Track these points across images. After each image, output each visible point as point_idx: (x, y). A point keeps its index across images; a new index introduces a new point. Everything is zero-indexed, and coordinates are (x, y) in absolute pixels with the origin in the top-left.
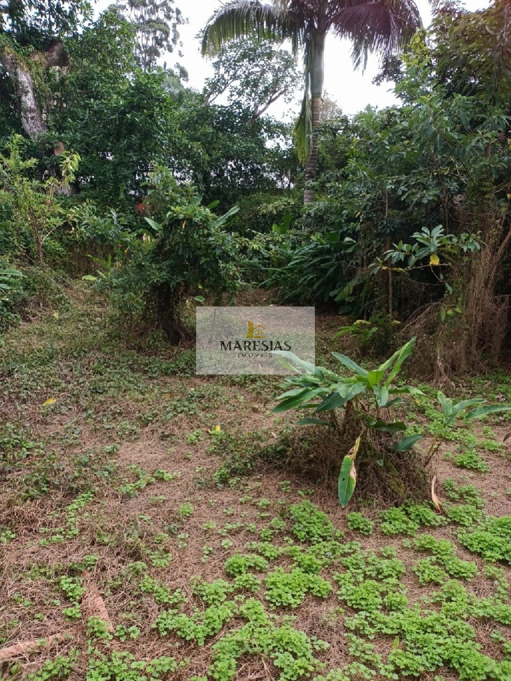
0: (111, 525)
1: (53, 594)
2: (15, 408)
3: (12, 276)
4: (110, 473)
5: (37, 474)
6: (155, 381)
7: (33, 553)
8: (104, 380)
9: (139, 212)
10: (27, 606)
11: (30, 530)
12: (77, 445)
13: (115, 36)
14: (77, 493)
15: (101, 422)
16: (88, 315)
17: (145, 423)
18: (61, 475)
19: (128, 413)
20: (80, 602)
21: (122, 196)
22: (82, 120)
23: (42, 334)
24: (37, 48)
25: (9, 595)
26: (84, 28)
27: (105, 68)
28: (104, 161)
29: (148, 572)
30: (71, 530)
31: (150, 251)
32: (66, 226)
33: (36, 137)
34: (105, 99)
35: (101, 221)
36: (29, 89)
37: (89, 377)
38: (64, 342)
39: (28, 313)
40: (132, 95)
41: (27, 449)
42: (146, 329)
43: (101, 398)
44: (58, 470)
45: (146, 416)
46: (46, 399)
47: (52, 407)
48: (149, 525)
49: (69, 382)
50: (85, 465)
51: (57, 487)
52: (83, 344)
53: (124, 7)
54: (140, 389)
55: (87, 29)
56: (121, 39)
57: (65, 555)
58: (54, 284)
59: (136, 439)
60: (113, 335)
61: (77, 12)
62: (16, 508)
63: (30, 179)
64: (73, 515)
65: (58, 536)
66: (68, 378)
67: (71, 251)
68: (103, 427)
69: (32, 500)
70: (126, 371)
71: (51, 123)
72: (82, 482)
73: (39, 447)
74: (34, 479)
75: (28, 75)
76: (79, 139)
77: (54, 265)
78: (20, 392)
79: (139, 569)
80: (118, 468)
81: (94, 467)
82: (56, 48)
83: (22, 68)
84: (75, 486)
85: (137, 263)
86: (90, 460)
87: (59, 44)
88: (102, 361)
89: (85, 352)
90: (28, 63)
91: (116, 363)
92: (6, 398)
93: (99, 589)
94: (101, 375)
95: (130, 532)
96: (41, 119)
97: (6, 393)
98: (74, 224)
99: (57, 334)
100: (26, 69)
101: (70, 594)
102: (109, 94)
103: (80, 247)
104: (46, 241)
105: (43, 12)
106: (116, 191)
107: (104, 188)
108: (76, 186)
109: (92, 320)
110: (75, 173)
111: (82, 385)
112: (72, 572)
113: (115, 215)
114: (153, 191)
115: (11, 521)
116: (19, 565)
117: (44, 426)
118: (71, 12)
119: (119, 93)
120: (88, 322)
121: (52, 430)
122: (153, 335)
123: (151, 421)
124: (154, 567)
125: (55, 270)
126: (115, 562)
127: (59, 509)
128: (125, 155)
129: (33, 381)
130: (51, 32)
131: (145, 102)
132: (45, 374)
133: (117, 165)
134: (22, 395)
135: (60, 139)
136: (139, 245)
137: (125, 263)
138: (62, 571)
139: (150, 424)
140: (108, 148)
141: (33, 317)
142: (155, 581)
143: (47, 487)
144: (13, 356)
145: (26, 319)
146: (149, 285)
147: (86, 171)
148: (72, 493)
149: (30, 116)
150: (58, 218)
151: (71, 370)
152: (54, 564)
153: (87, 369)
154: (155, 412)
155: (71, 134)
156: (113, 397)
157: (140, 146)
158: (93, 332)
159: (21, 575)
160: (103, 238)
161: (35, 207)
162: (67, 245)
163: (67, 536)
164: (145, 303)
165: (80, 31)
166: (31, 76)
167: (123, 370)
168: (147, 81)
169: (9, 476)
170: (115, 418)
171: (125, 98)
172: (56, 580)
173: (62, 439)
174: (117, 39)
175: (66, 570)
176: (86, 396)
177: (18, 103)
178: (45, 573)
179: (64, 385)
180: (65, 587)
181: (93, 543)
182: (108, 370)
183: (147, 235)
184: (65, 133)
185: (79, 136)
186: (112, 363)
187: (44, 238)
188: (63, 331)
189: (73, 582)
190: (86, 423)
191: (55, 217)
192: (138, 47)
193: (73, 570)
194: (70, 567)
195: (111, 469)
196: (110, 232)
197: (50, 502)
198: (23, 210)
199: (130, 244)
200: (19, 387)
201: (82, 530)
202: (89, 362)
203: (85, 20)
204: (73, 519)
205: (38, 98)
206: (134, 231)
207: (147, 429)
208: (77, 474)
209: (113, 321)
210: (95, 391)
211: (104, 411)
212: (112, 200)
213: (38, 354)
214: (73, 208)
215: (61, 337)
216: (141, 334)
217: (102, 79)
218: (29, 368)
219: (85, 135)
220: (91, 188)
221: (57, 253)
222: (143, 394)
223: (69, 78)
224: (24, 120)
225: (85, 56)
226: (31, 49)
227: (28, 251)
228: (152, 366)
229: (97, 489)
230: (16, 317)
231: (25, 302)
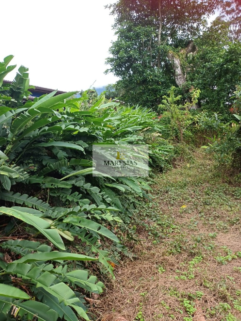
0: (211, 277)
1: (180, 307)
2: (168, 208)
3: (169, 148)
4: (211, 248)
5: (176, 242)
6: (238, 201)
7: (172, 282)
8: (210, 198)
9: (231, 112)
10: (167, 309)
11: (172, 270)
12: (196, 230)
13: (218, 31)
14: (194, 255)
15: (208, 220)
16: (203, 165)
17: (232, 224)
18: (186, 245)
19: (223, 217)
20: (193, 316)
21: (222, 106)
22: (202, 73)
23: (181, 174)
24: (182, 48)
25: (159, 300)
26: (203, 32)
27: (213, 46)
28: (213, 90)
29: (231, 311)
30: (190, 275)
31: (235, 131)
32: (194, 123)
33: (181, 86)
34: (213, 61)
35: (210, 119)
36: (179, 66)
37: (203, 196)
38: (192, 178)
39: (176, 164)
40: (227, 56)
41: (173, 228)
42: (233, 172)
43: (208, 207)
44: (186, 242)
45: (232, 220)
46: (182, 205)
47: (185, 210)
48: (233, 283)
49: (193, 198)
50: (199, 242)
51: (185, 250)
52: (201, 179)
53: (223, 16)
54: (229, 204)
55: (205, 32)
56: (222, 31)
57: (186, 287)
58: (188, 151)
59: (227, 232)
60: (215, 175)
61: (200, 25)
62: (166, 257)
63: (178, 105)
64: (192, 267)
65: (184, 276)
66: (193, 196)
67: (196, 135)
68: (209, 223)
69: (173, 255)
70: (222, 194)
71: (188, 78)
72: (197, 251)
73: (178, 228)
74: (174, 244)
75: (179, 60)
76: (200, 83)
77: (188, 142)
78: (171, 201)
79: (226, 308)
80: (216, 246)
81: (204, 243)
82: (191, 45)
83: (176, 58)
84: (193, 252)
85: (228, 138)
86: (202, 239)
87: (192, 43)
88: (209, 188)
89: (201, 183)
90: (178, 55)
91: (217, 190)
92: (165, 203)
93: (203, 312)
94: (209, 195)
95: (222, 284)
96: (184, 78)
97: (165, 201)
98: (197, 122)
99: (188, 174)
100: (177, 57)
101: (188, 310)
102: (215, 58)
103: (201, 132)
104: (184, 132)
105: (185, 31)
106: (219, 104)
107: (213, 103)
108: (199, 105)
109: (205, 167)
110: (198, 99)
111: (199, 200)
112: (190, 298)
113: (216, 115)
114: (237, 100)
115: (163, 263)
116: (165, 286)
117: (180, 218)
118: (197, 27)
119: (220, 57)
120: (203, 168)
121: (184, 221)
122: (237, 176)
123: (236, 223)
124: (235, 309)
125: (189, 144)
126: (212, 299)
127: (185, 262)
128: (223, 85)
129: (177, 196)
130: (188, 38)
131: (234, 57)
132: (182, 193)
133: (219, 91)
134: (171, 202)
135: (192, 84)
136: (229, 129)
137: (222, 138)
138: (185, 295)
139: (235, 225)
140: (215, 84)
141: (178, 166)
142: (235, 318)
143: (180, 250)
144: (169, 184)
145: (175, 167)
146: (235, 149)
147: (204, 97)
148: (192, 255)
149: (179, 77)
150: (190, 120)
151: (194, 192)
152: (181, 291)
153: (202, 192)
154: (237, 218)
155: (197, 81)
156: (215, 208)
157: (232, 79)
158: (205, 173)
159: (166, 292)
160: (210, 127)
161: (180, 117)
162: (194, 132)
163: (188, 277)
164: (233, 158)
165: (201, 33)
166: (180, 60)
167: (221, 193)
168: (235, 46)
169: (164, 240)
170: (215, 219)
171: (223, 58)
172: (182, 299)
173: (188, 226)
174: (219, 31)
175: (187, 296)
176: (201, 206)
177: (174, 73)
178: (177, 294)
179: (190, 199)
180: (186, 305)
181: (201, 285)
182: (213, 193)
183: (234, 123)
184: (194, 81)
185: (200, 81)
186: (214, 189)
187: (184, 130)
188: (191, 173)
189: (190, 304)
190: (201, 220)
191: (189, 120)
192: (231, 32)
193: (190, 297)
194: (189, 295)
195: (213, 246)
196: (214, 124)
197: (181, 257)
198: (174, 119)
199: (225, 129)
200: (170, 198)
201: (196, 276)
202: (203, 188)
203: (204, 28)
204: (191, 269)
205: (182, 69)
206: (228, 122)
207: (233, 227)
208: (194, 246)
209: (216, 168)
210: (206, 204)
211: (210, 214)
212: (216, 108)
213: (179, 184)
214: (197, 115)
215: (190, 176)
216: (231, 175)
217: (212, 52)
218: (175, 189)
219: (203, 80)
220: (206, 104)
221: (190, 136)
222: (231, 207)
223: (196, 56)
224: (177, 80)
225: (204, 44)
226: (180, 48)
227: (177, 137)
228: (237, 192)
229: (205, 255)
230: (171, 166)
231: (175, 160)
